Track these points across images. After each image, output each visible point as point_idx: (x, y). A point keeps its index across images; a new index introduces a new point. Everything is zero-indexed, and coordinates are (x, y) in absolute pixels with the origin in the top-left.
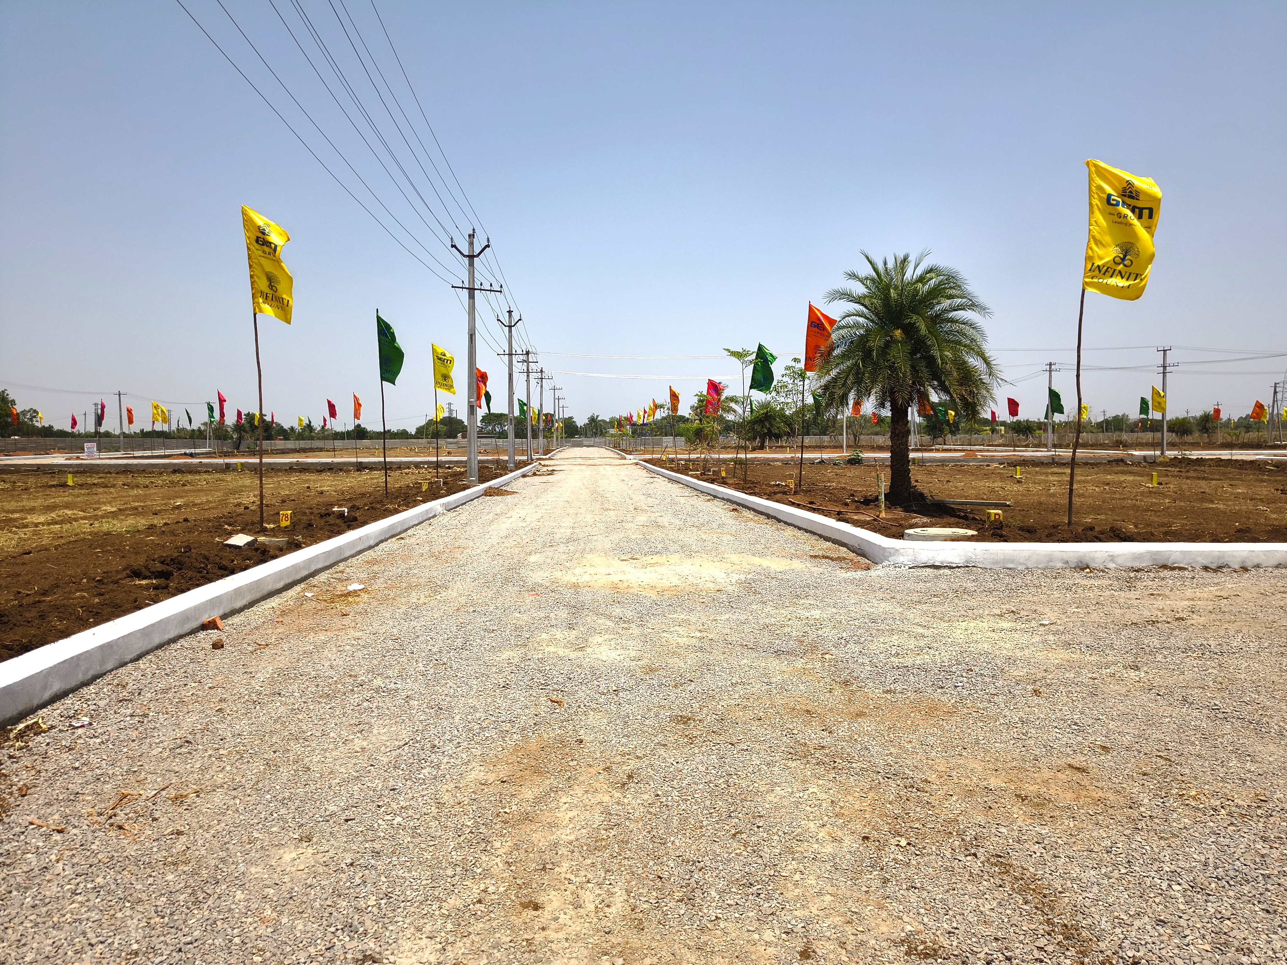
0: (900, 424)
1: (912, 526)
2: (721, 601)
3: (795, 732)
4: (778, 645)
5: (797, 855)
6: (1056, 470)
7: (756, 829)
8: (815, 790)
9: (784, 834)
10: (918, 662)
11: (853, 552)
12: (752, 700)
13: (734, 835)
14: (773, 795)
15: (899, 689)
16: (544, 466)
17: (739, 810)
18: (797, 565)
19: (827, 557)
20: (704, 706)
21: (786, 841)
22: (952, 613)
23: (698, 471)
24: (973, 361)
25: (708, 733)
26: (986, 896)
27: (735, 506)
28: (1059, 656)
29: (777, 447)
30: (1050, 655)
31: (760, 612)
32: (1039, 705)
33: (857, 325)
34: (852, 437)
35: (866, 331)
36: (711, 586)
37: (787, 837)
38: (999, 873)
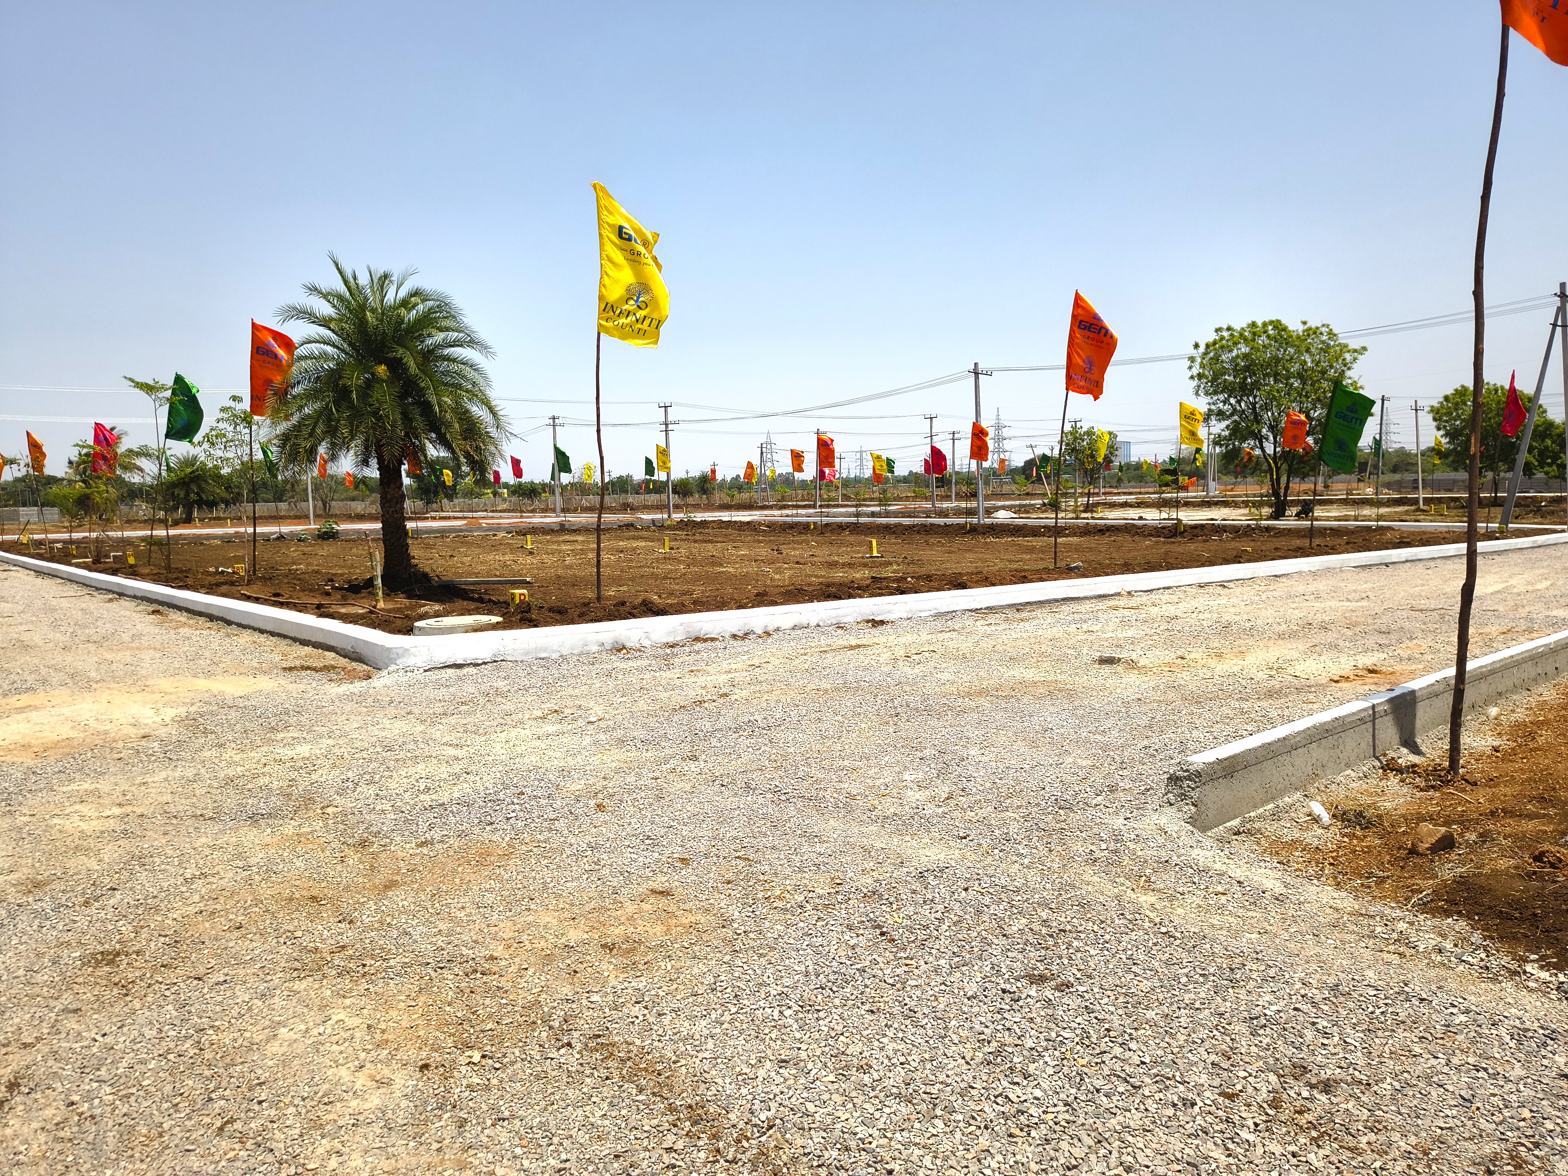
0: (393, 486)
1: (422, 617)
2: (151, 752)
3: (298, 934)
4: (252, 806)
5: (329, 1127)
6: (567, 537)
7: (257, 1107)
8: (341, 1016)
9: (304, 1100)
10: (456, 795)
11: (345, 657)
12: (222, 901)
13: (221, 1129)
14: (277, 1044)
15: (437, 837)
17: (224, 1084)
18: (265, 683)
19: (308, 668)
20: (142, 927)
21: (307, 1112)
22: (487, 723)
23: (87, 557)
24: (477, 411)
25: (154, 969)
26: (594, 1099)
27: (155, 607)
28: (614, 758)
29: (210, 519)
30: (605, 758)
31: (217, 761)
32: (606, 822)
33: (324, 356)
34: (320, 504)
35: (338, 364)
36: (132, 732)
37: (309, 1103)
38: (602, 1060)
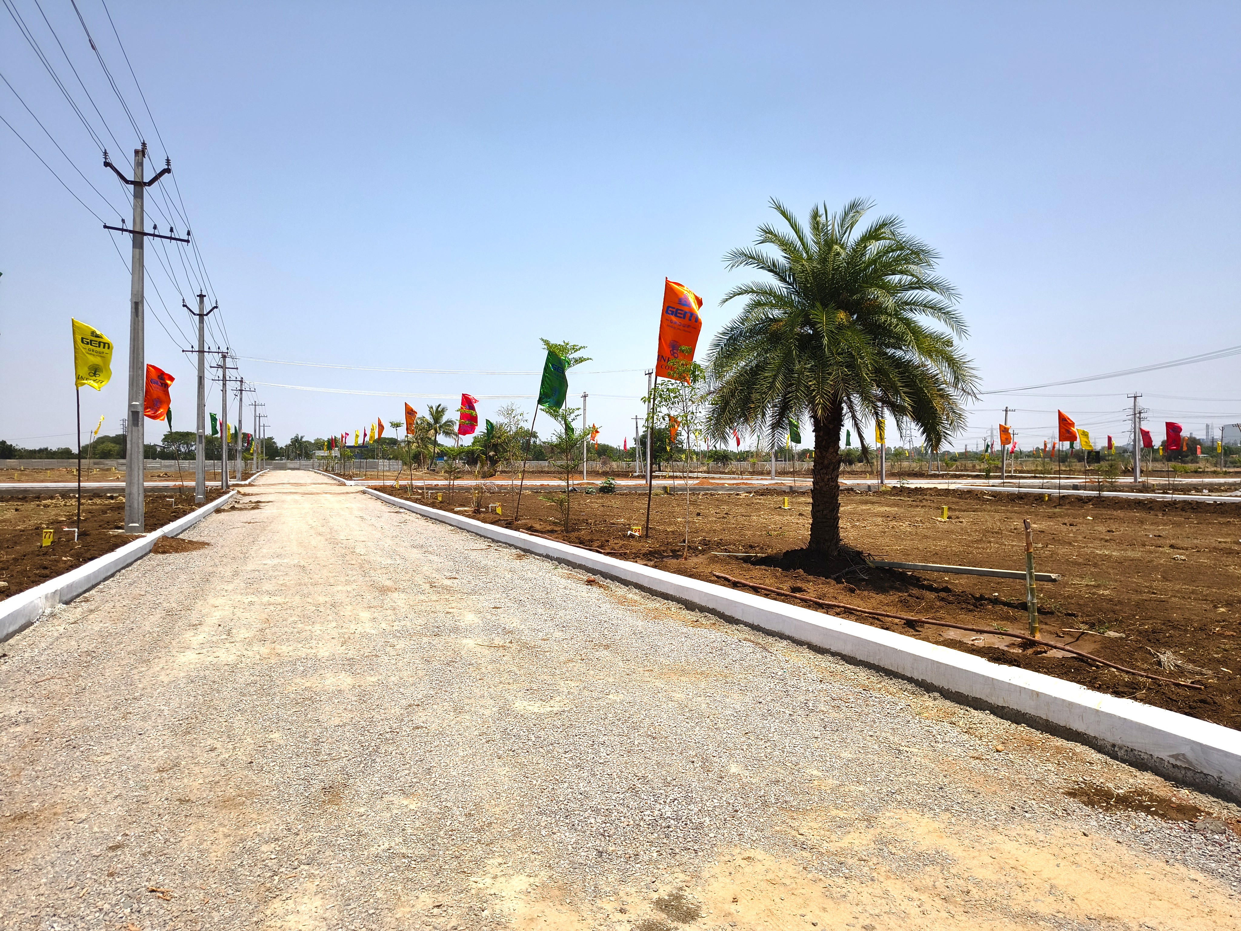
16: (245, 495)
